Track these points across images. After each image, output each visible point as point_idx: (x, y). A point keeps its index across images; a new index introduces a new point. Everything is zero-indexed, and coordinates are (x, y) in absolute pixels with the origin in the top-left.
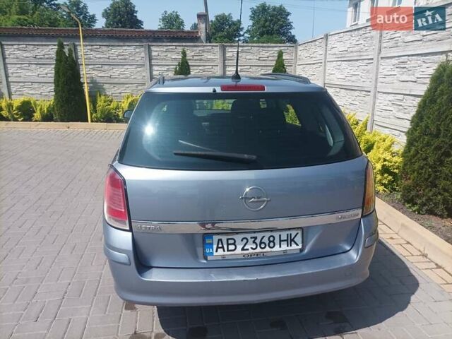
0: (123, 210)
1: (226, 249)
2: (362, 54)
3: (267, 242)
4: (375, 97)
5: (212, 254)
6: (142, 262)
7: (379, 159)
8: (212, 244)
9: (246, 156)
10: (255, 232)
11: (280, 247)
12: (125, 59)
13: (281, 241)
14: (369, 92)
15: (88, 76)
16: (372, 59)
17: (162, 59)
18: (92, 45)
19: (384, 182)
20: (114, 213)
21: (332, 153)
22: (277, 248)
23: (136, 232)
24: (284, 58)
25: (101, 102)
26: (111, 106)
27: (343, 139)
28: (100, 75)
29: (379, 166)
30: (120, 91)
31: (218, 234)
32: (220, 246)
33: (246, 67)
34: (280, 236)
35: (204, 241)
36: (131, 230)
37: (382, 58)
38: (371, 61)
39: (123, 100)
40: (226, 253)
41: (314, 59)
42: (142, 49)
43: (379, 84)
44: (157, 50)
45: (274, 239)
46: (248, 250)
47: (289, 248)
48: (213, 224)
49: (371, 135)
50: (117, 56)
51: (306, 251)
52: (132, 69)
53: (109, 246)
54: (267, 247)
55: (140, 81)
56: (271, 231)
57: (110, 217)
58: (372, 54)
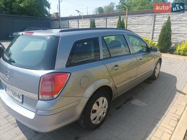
12: (144, 22)
13: (17, 95)
17: (160, 21)
18: (133, 17)
28: (133, 29)
40: (8, 92)
42: (152, 17)
44: (159, 17)
46: (11, 94)
47: (19, 100)
50: (141, 20)
52: (146, 26)
54: (14, 96)
55: (149, 31)
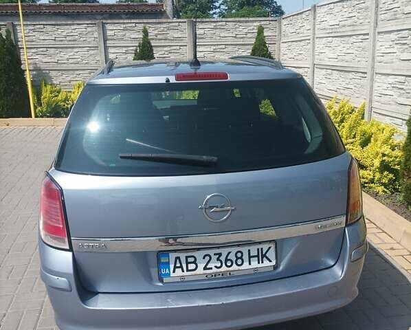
0: (61, 226)
1: (185, 269)
2: (356, 28)
3: (234, 259)
4: (372, 79)
5: (168, 275)
6: (85, 286)
7: (377, 154)
8: (168, 263)
9: (204, 157)
10: (218, 248)
11: (250, 264)
12: (75, 41)
13: (250, 257)
14: (366, 73)
15: (30, 61)
16: (368, 34)
17: (120, 40)
18: (35, 25)
19: (384, 181)
20: (51, 230)
21: (310, 150)
22: (246, 266)
23: (77, 252)
24: (265, 34)
25: (46, 93)
26: (59, 98)
27: (321, 134)
28: (45, 60)
29: (377, 163)
30: (69, 79)
31: (175, 251)
32: (178, 265)
33: (220, 47)
34: (249, 250)
35: (158, 260)
36: (71, 250)
37: (379, 33)
38: (367, 37)
39: (73, 90)
40: (186, 273)
41: (301, 35)
42: (95, 28)
43: (377, 64)
44: (113, 29)
45: (242, 256)
46: (211, 269)
47: (261, 265)
48: (175, 239)
49: (369, 126)
50: (65, 37)
51: (281, 268)
52: (83, 52)
53: (46, 269)
54: (234, 265)
55: (94, 66)
56: (239, 246)
57: (46, 235)
58: (367, 28)
